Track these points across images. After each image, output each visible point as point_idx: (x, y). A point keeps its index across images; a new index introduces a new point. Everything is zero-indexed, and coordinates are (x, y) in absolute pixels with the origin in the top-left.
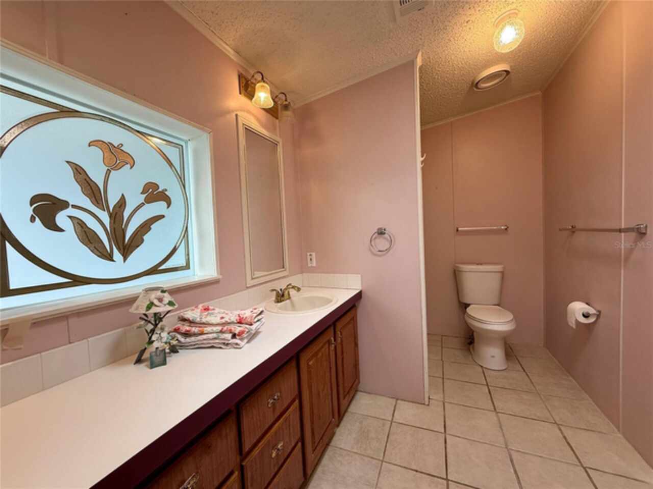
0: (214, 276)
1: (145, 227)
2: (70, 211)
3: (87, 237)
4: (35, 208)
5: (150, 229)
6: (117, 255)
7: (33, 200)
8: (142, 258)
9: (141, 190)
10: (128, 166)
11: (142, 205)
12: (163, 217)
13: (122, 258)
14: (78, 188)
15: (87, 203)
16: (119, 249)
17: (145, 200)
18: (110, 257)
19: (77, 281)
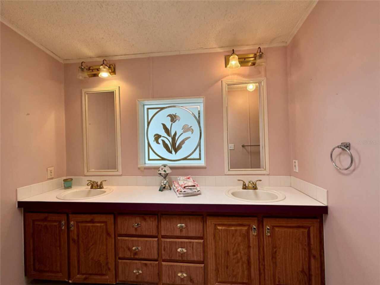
0: (202, 165)
1: (183, 142)
2: (162, 138)
3: (166, 146)
4: (155, 138)
5: (184, 143)
6: (173, 152)
7: (155, 135)
8: (181, 154)
9: (182, 128)
10: (178, 120)
11: (182, 134)
12: (189, 138)
13: (175, 153)
14: (164, 131)
15: (166, 135)
16: (174, 150)
17: (183, 131)
18: (171, 152)
19: (163, 159)
